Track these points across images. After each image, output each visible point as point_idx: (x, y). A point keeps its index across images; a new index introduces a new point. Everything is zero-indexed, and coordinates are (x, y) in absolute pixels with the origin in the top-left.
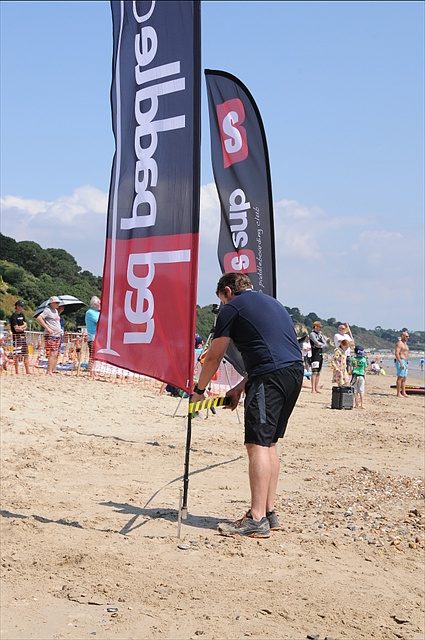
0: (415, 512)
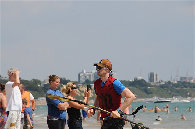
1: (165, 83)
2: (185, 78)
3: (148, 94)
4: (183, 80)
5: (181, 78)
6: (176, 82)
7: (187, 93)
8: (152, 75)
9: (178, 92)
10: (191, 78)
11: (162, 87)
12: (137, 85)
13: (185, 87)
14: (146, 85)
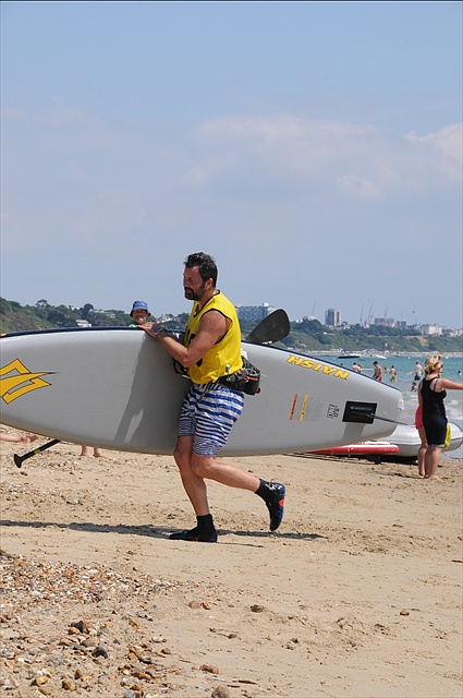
0: (80, 626)
1: (351, 327)
2: (382, 320)
3: (324, 343)
4: (379, 324)
5: (376, 320)
6: (368, 326)
7: (384, 344)
8: (330, 314)
9: (370, 341)
10: (392, 321)
11: (346, 333)
12: (307, 330)
13: (382, 334)
14: (322, 329)
